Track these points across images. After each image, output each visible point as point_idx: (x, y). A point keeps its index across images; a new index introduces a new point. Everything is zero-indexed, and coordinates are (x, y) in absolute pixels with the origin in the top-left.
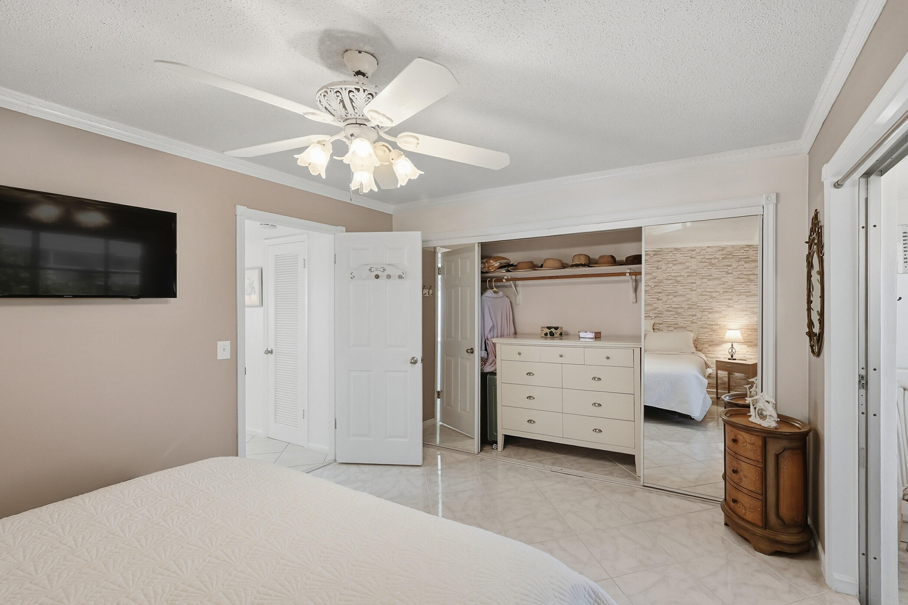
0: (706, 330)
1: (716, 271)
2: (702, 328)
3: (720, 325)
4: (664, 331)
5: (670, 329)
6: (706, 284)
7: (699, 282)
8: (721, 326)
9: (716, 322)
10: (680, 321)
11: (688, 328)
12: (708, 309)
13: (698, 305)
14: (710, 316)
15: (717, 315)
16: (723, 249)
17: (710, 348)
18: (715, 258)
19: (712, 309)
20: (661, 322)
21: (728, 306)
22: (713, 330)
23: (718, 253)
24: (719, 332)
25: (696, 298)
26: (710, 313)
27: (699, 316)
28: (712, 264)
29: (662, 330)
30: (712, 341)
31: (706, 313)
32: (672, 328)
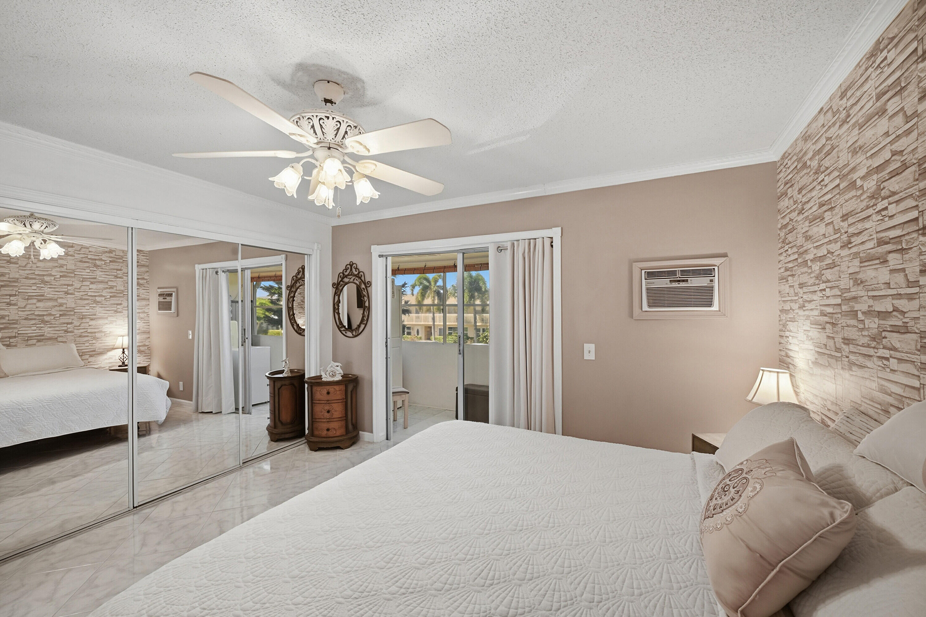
0: (86, 339)
1: (102, 273)
2: (80, 336)
3: (104, 332)
4: (18, 346)
5: (30, 342)
6: (88, 287)
7: (77, 285)
8: (107, 333)
9: (100, 329)
10: (48, 331)
11: (59, 339)
12: (89, 315)
13: (75, 311)
14: (91, 323)
15: (101, 322)
16: (111, 251)
17: (91, 359)
18: (101, 260)
19: (95, 315)
20: (14, 334)
21: (116, 312)
22: (95, 338)
23: (105, 255)
24: (104, 339)
25: (73, 303)
26: (92, 320)
27: (76, 323)
28: (96, 266)
29: (15, 346)
30: (94, 351)
31: (88, 320)
32: (34, 341)
